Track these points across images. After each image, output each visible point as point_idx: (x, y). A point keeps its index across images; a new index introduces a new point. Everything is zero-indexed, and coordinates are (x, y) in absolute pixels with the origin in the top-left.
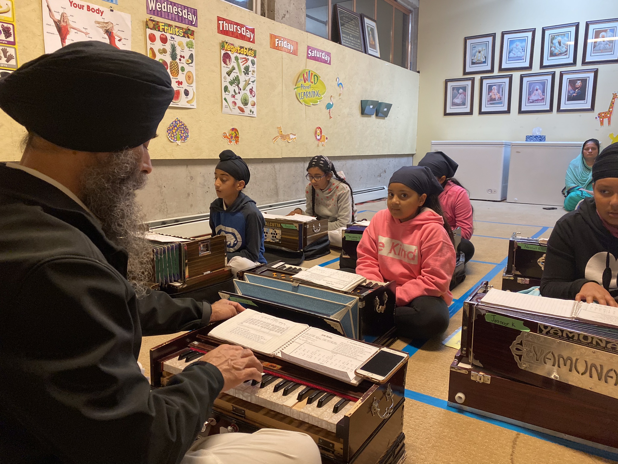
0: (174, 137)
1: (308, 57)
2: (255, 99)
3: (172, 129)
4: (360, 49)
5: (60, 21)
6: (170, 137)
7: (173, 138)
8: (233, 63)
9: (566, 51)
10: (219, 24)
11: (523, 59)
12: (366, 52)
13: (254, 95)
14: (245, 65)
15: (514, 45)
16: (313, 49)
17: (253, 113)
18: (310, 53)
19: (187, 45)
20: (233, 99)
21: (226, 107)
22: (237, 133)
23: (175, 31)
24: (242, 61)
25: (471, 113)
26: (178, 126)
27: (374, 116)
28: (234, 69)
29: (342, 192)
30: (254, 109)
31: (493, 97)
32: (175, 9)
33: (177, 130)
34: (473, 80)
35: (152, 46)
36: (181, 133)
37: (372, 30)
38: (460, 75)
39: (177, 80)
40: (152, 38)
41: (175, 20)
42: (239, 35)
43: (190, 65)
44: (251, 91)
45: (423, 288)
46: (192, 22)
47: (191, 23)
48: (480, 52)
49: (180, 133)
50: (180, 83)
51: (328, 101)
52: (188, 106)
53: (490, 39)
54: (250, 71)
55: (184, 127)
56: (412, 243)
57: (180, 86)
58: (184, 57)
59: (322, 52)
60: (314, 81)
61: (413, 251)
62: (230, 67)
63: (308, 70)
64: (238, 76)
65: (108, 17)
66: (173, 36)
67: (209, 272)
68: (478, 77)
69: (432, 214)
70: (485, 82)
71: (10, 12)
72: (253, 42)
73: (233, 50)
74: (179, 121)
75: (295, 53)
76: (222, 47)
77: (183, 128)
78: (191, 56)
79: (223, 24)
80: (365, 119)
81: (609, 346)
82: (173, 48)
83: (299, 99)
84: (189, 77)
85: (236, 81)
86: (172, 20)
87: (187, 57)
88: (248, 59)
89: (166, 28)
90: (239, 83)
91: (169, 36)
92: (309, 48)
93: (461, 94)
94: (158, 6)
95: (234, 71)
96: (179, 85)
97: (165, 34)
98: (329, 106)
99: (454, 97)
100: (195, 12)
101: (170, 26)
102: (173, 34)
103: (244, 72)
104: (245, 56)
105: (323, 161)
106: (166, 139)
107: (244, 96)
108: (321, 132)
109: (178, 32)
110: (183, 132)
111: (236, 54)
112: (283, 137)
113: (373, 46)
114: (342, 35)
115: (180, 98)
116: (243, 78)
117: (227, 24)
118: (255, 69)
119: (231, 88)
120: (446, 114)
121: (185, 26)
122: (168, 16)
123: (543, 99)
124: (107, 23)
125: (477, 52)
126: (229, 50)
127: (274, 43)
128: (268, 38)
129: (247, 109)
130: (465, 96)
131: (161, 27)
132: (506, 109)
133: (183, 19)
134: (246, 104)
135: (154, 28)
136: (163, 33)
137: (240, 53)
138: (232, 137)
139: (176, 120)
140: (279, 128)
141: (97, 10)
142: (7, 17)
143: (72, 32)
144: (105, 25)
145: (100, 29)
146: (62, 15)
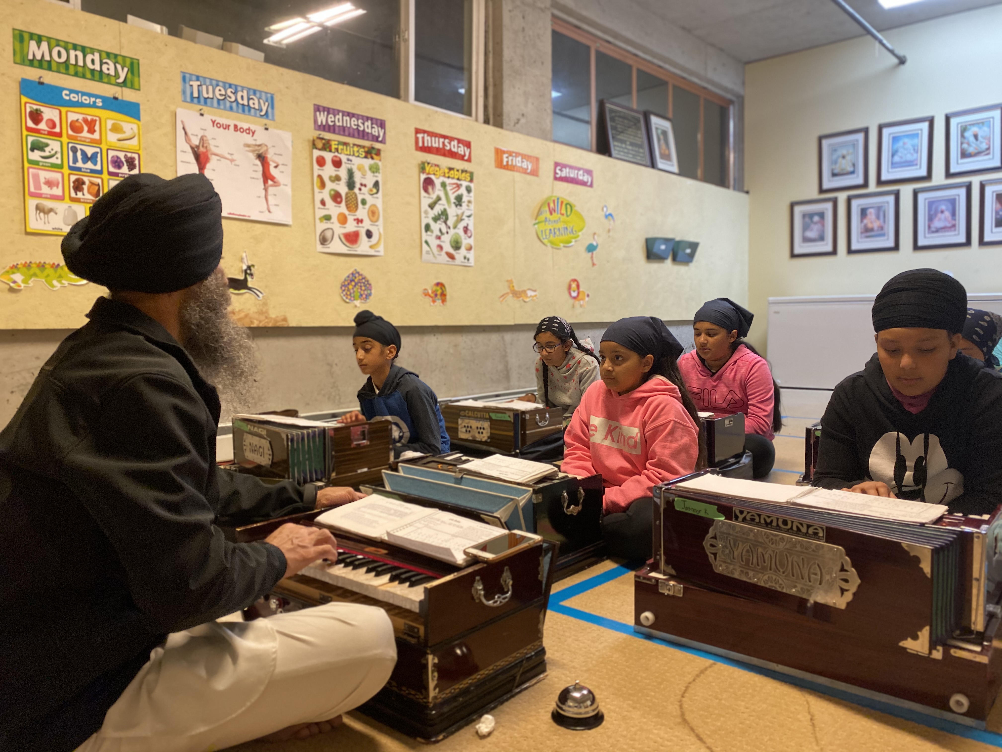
0: (350, 295)
1: (556, 179)
2: (471, 241)
3: (349, 284)
4: (644, 163)
5: (198, 147)
6: (344, 295)
7: (349, 297)
8: (438, 191)
9: (988, 149)
10: (417, 139)
11: (916, 165)
12: (653, 165)
13: (469, 235)
14: (456, 194)
15: (900, 144)
16: (564, 166)
17: (468, 260)
18: (558, 171)
19: (370, 169)
20: (438, 242)
21: (428, 253)
22: (443, 289)
23: (354, 151)
24: (451, 188)
25: (834, 252)
26: (356, 280)
27: (669, 261)
28: (439, 199)
29: (585, 368)
30: (471, 255)
31: (870, 225)
32: (354, 122)
33: (355, 286)
34: (835, 201)
35: (321, 173)
36: (361, 289)
37: (665, 133)
38: (814, 194)
39: (355, 217)
40: (321, 162)
41: (353, 136)
42: (447, 153)
43: (375, 196)
44: (466, 230)
45: (646, 486)
46: (378, 137)
47: (376, 139)
48: (844, 157)
49: (359, 290)
50: (359, 221)
51: (590, 241)
52: (371, 252)
53: (860, 137)
54: (464, 202)
55: (366, 281)
56: (632, 425)
57: (360, 225)
58: (365, 186)
59: (579, 169)
60: (567, 211)
61: (634, 436)
62: (434, 196)
63: (555, 196)
64: (445, 210)
65: (261, 137)
66: (350, 157)
67: (365, 470)
68: (842, 197)
69: (662, 383)
70: (855, 203)
71: (136, 139)
72: (469, 160)
73: (438, 173)
74: (358, 273)
75: (534, 173)
76: (422, 169)
77: (364, 283)
78: (376, 184)
79: (423, 138)
80: (655, 266)
81: (811, 531)
82: (351, 174)
83: (541, 238)
84: (373, 213)
85: (443, 216)
86: (349, 135)
87: (370, 185)
88: (461, 185)
89: (340, 147)
90: (447, 219)
91: (344, 158)
92: (557, 164)
93: (816, 223)
94: (329, 120)
95: (440, 202)
96: (358, 223)
97: (339, 155)
98: (591, 248)
99: (805, 228)
100: (382, 124)
101: (345, 144)
102: (350, 155)
103: (454, 203)
104: (455, 181)
105: (557, 323)
106: (338, 299)
107: (454, 237)
108: (578, 286)
109: (358, 151)
110: (363, 288)
111: (442, 179)
112: (517, 294)
113: (666, 157)
114: (613, 144)
115: (359, 242)
116: (452, 211)
117: (429, 138)
118: (472, 199)
119: (435, 227)
120: (793, 256)
121: (367, 143)
122: (344, 131)
123: (954, 226)
124: (259, 146)
125: (838, 157)
126: (432, 173)
127: (502, 161)
128: (492, 155)
129: (460, 255)
130: (823, 225)
131: (334, 147)
132: (891, 244)
133: (365, 134)
134: (457, 246)
135: (324, 148)
136: (336, 154)
137: (449, 177)
138: (436, 295)
139: (355, 272)
140: (510, 282)
141: (247, 129)
142: (131, 145)
143: (213, 159)
144: (257, 148)
145: (251, 153)
146: (202, 139)
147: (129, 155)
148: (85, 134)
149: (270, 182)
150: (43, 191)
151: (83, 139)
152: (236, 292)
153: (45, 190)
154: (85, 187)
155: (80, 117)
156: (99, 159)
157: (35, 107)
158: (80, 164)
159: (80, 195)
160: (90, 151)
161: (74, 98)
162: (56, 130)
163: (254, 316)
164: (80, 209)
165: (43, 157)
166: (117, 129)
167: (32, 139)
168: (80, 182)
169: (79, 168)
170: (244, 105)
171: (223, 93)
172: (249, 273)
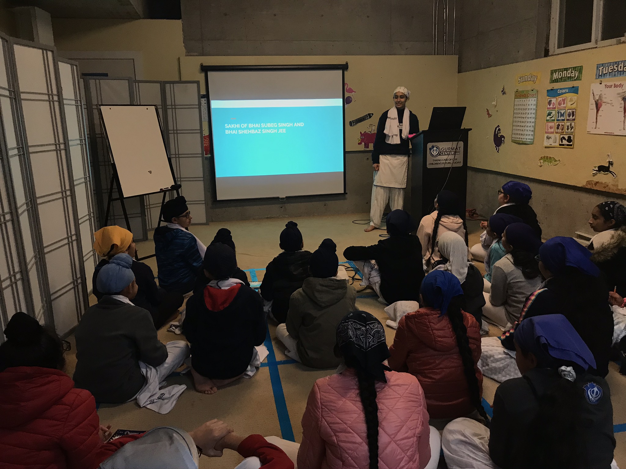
5: (598, 100)
71: (576, 103)
124: (624, 92)
141: (619, 85)
142: (574, 106)
143: (603, 104)
144: (623, 94)
145: (620, 98)
146: (600, 96)
147: (573, 110)
148: (562, 105)
150: (549, 131)
151: (562, 108)
152: (604, 173)
153: (550, 130)
154: (560, 127)
155: (561, 99)
156: (564, 115)
157: (550, 99)
158: (559, 118)
159: (558, 130)
160: (562, 112)
161: (561, 91)
162: (555, 106)
163: (612, 187)
164: (558, 136)
165: (550, 118)
166: (571, 100)
167: (548, 112)
168: (559, 125)
169: (559, 119)
170: (621, 71)
171: (612, 68)
172: (611, 163)
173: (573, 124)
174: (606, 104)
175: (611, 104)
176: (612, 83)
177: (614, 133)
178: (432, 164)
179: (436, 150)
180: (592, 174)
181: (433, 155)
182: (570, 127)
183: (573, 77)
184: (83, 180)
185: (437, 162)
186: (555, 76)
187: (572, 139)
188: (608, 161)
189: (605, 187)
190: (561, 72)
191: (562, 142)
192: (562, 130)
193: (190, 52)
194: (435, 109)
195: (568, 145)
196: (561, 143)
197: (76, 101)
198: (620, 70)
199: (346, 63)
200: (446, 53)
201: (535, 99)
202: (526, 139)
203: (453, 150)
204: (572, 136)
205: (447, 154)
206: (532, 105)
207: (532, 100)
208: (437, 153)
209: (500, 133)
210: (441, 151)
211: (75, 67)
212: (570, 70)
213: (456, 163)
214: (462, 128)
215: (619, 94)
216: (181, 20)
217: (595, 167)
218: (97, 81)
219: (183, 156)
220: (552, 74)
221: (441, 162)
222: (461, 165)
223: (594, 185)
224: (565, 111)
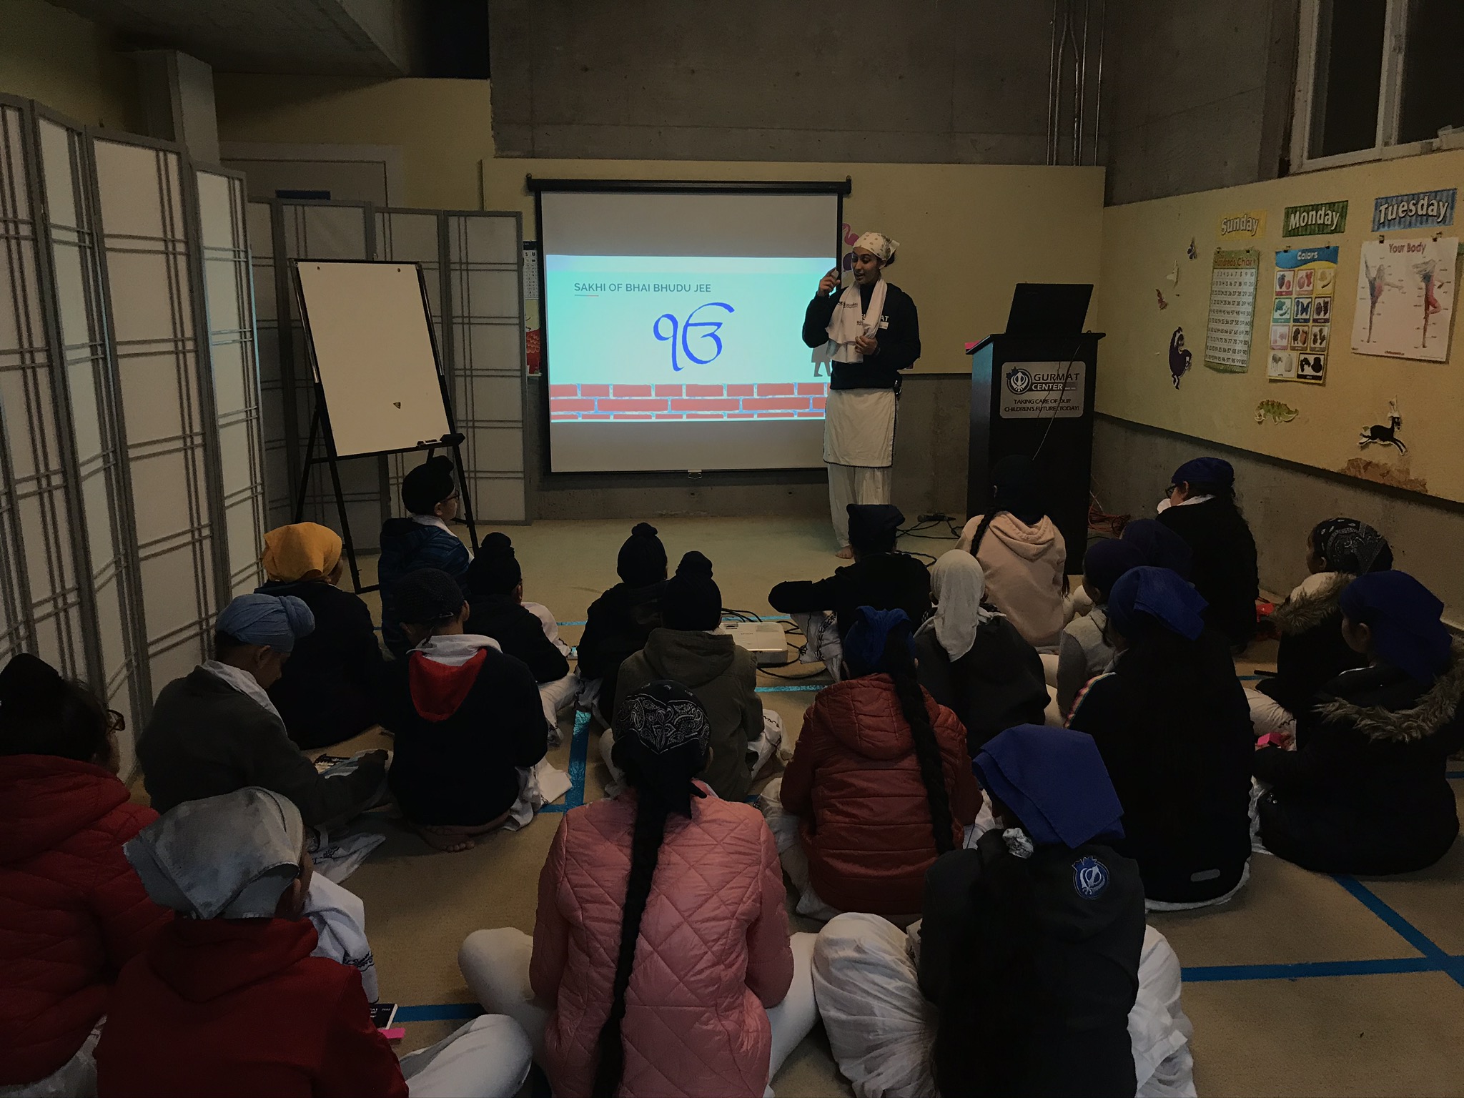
5: (1375, 279)
71: (1332, 283)
124: (1427, 263)
141: (1418, 246)
142: (1328, 290)
143: (1386, 288)
144: (1424, 266)
145: (1418, 275)
146: (1379, 270)
147: (1326, 300)
148: (1306, 288)
149: (1431, 308)
150: (1277, 344)
151: (1303, 292)
152: (1382, 443)
153: (1280, 343)
154: (1299, 335)
155: (1304, 273)
156: (1309, 310)
157: (1282, 273)
158: (1299, 317)
159: (1296, 342)
160: (1305, 302)
161: (1304, 256)
162: (1291, 289)
163: (1396, 474)
164: (1295, 354)
165: (1281, 315)
166: (1323, 277)
167: (1277, 301)
168: (1297, 332)
169: (1299, 319)
170: (1422, 215)
171: (1405, 208)
172: (1396, 422)
173: (1326, 331)
174: (1389, 287)
175: (1400, 288)
176: (1404, 242)
177: (1403, 354)
178: (1013, 409)
179: (1022, 379)
180: (1358, 444)
181: (1014, 390)
182: (1318, 337)
183: (1327, 225)
184: (243, 416)
185: (1023, 405)
186: (1294, 221)
187: (1322, 363)
188: (1389, 415)
189: (1383, 475)
190: (1305, 214)
191: (1303, 370)
192: (1304, 343)
193: (504, 148)
194: (1022, 290)
195: (1314, 378)
196: (1300, 373)
197: (236, 253)
198: (1420, 213)
199: (847, 180)
200: (1077, 160)
201: (1254, 270)
202: (1233, 360)
203: (1060, 379)
204: (1322, 357)
205: (1047, 389)
206: (1245, 283)
207: (1246, 273)
208: (1023, 386)
209: (1183, 345)
210: (1034, 381)
211: (237, 183)
212: (1324, 208)
213: (1067, 408)
214: (1084, 331)
215: (1416, 266)
216: (489, 80)
217: (1366, 429)
218: (299, 209)
219: (480, 373)
220: (1287, 216)
221: (1032, 405)
222: (1079, 413)
223: (1362, 471)
224: (1310, 300)
